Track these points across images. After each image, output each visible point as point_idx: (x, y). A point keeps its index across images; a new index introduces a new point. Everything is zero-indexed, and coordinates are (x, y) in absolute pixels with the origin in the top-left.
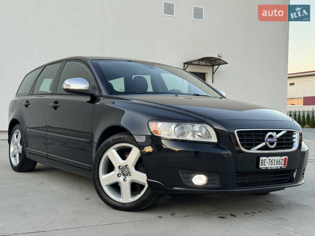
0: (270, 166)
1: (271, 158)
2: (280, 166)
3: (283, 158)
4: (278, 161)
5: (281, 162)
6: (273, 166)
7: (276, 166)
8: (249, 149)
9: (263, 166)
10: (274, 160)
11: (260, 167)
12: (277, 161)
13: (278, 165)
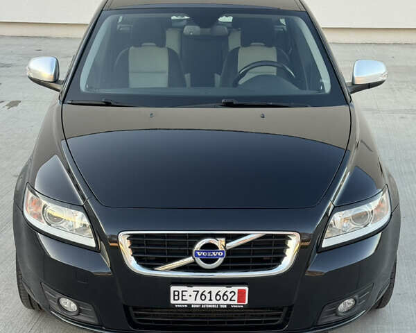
0: (199, 301)
1: (201, 289)
2: (228, 302)
3: (235, 289)
4: (221, 294)
5: (230, 296)
6: (207, 301)
7: (214, 301)
8: (152, 267)
9: (180, 302)
10: (210, 292)
11: (172, 302)
12: (217, 294)
13: (222, 302)
